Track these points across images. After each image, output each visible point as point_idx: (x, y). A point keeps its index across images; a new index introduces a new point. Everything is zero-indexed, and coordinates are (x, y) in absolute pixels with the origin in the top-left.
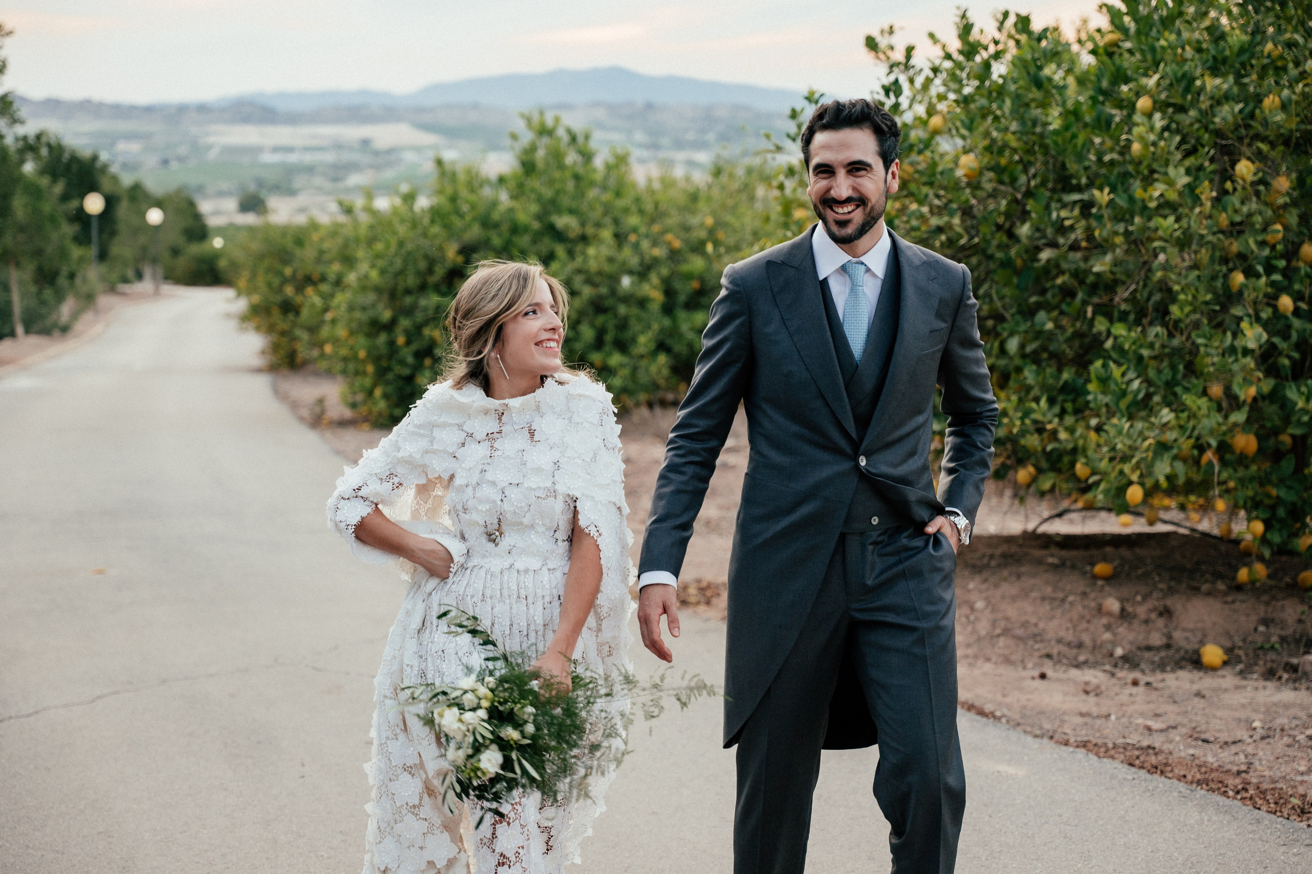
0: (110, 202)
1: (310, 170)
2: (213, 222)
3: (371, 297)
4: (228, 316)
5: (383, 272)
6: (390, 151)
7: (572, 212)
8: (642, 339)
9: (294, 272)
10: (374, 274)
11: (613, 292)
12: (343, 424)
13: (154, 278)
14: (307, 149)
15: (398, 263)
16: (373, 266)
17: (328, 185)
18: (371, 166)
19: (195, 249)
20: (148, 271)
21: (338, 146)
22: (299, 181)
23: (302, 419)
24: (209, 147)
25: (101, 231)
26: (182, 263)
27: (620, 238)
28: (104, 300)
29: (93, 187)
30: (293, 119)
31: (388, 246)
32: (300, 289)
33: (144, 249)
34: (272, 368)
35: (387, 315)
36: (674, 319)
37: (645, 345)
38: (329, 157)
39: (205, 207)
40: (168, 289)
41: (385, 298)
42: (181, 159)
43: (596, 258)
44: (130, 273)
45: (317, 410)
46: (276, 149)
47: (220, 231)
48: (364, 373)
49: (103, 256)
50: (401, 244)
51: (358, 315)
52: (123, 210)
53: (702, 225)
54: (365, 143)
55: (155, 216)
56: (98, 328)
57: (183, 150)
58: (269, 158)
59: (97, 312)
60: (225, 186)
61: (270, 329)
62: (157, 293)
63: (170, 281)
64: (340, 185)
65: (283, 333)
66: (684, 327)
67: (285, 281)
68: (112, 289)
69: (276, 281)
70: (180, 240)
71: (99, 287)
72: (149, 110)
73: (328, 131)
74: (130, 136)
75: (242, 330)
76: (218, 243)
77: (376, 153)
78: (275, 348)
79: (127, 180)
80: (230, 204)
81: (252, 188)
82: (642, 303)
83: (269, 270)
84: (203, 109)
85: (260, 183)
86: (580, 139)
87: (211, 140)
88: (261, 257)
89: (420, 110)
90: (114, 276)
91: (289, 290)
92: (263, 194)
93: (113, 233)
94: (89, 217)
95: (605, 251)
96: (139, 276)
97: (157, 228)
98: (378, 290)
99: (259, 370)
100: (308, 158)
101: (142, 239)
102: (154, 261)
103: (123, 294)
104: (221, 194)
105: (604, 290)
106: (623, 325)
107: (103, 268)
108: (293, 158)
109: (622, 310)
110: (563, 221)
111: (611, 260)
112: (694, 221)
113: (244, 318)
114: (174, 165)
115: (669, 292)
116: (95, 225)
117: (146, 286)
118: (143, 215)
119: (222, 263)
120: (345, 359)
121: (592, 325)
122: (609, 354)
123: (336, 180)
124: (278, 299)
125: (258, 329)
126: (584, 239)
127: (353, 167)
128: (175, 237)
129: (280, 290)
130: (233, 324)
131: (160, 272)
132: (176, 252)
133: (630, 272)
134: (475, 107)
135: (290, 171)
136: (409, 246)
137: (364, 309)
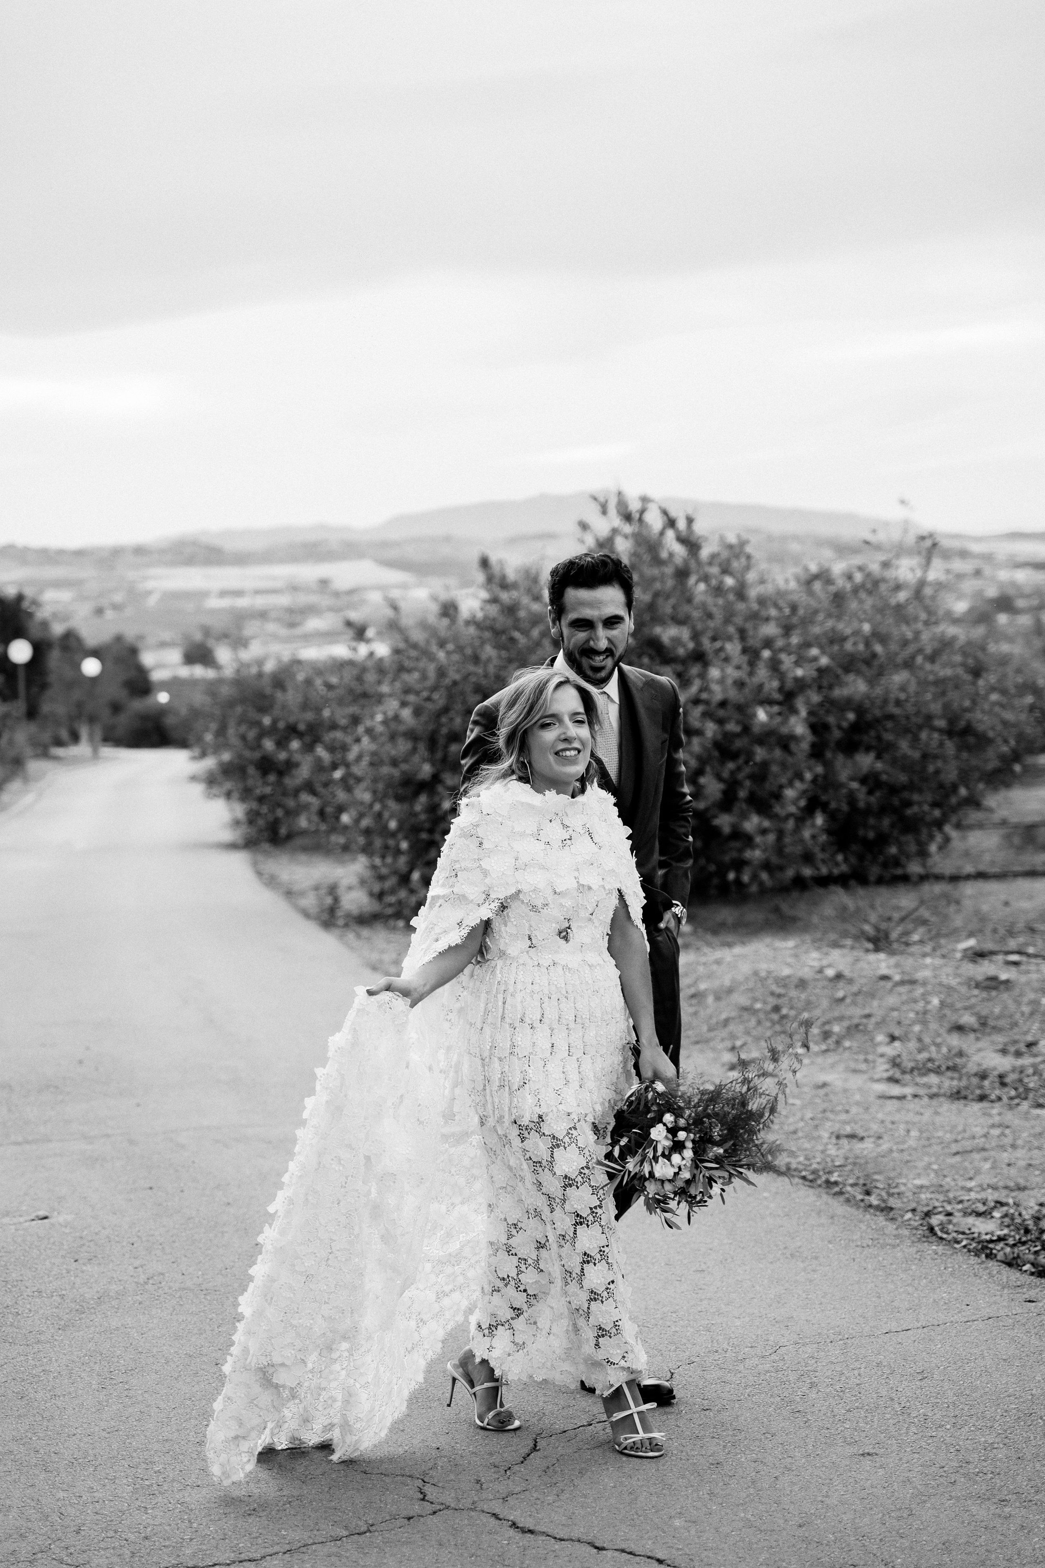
0: (40, 648)
1: (263, 615)
2: (157, 676)
3: (403, 746)
4: (193, 778)
5: (417, 712)
6: (351, 592)
7: (680, 621)
8: (790, 793)
9: (275, 722)
10: (406, 714)
11: (746, 729)
12: (364, 920)
13: (91, 739)
14: (257, 592)
15: (440, 700)
16: (404, 704)
17: (284, 632)
18: (331, 609)
19: (138, 705)
20: (84, 732)
21: (294, 588)
22: (251, 628)
23: (306, 914)
24: (149, 593)
25: (29, 683)
26: (123, 721)
27: (751, 654)
28: (34, 766)
29: (19, 633)
30: (241, 559)
31: (424, 677)
32: (282, 743)
33: (80, 705)
34: (249, 844)
35: (426, 770)
36: (827, 765)
37: (795, 802)
38: (284, 600)
39: (148, 659)
40: (107, 751)
41: (422, 747)
42: (116, 607)
43: (722, 681)
44: (64, 734)
45: (329, 901)
46: (223, 594)
47: (166, 685)
48: (398, 852)
49: (32, 713)
50: (441, 672)
51: (386, 770)
52: (54, 658)
53: (857, 633)
54: (324, 583)
55: (91, 667)
56: (29, 798)
57: (118, 598)
58: (214, 603)
59: (26, 780)
60: (167, 636)
61: (246, 794)
62: (96, 755)
63: (110, 743)
64: (298, 631)
65: (261, 799)
66: (843, 776)
67: (263, 733)
68: (43, 753)
69: (252, 734)
70: (121, 694)
71: (28, 751)
72: (80, 554)
73: (283, 572)
74: (58, 584)
75: (210, 796)
76: (163, 698)
77: (337, 594)
78: (252, 818)
79: (58, 629)
80: (174, 656)
81: (198, 637)
82: (786, 742)
83: (241, 721)
84: (140, 551)
85: (207, 631)
86: (682, 525)
87: (150, 585)
88: (231, 704)
89: (385, 544)
90: (46, 737)
91: (269, 745)
92: (211, 643)
93: (44, 686)
94: (15, 666)
95: (732, 673)
96: (75, 738)
97: (94, 680)
98: (412, 735)
99: (233, 846)
100: (260, 602)
101: (77, 694)
102: (92, 720)
103: (56, 758)
104: (163, 645)
105: (732, 727)
106: (761, 775)
107: (32, 728)
108: (242, 603)
109: (760, 753)
110: (667, 634)
111: (740, 684)
112: (844, 627)
113: (211, 780)
114: (109, 614)
115: (817, 727)
116: (21, 675)
117: (83, 749)
118: (77, 667)
119: (170, 721)
120: (367, 832)
121: (719, 778)
122: (744, 816)
123: (292, 625)
124: (257, 755)
125: (228, 795)
126: (699, 657)
127: (310, 610)
128: (114, 691)
129: (257, 745)
130: (198, 789)
131: (98, 734)
132: (116, 708)
133: (767, 702)
134: (447, 539)
135: (240, 617)
136: (453, 675)
137: (394, 763)
